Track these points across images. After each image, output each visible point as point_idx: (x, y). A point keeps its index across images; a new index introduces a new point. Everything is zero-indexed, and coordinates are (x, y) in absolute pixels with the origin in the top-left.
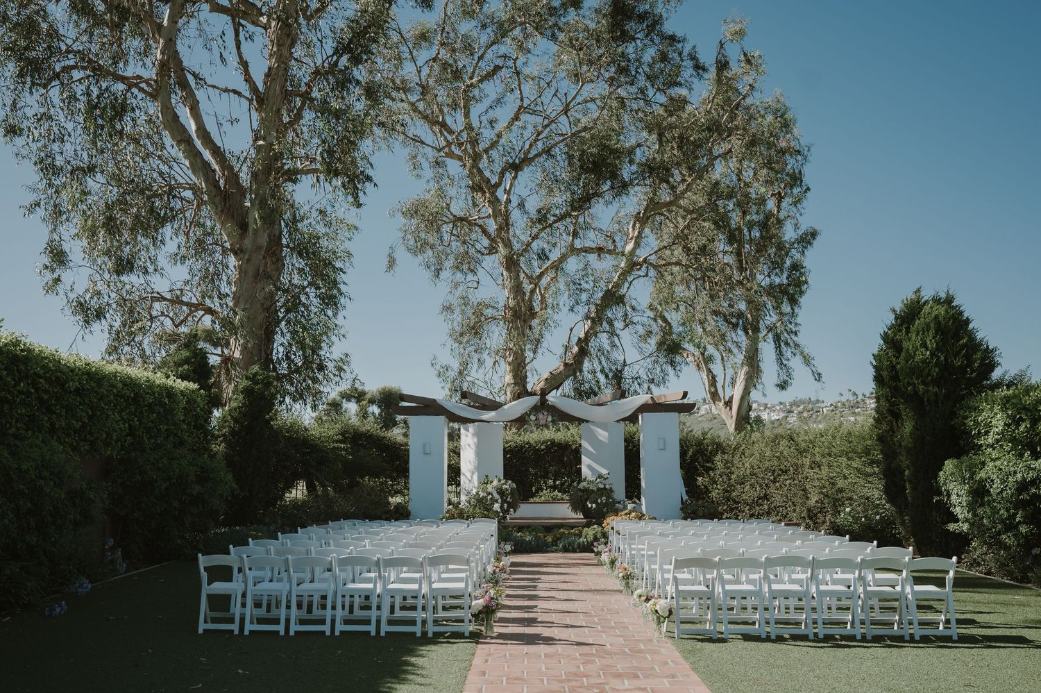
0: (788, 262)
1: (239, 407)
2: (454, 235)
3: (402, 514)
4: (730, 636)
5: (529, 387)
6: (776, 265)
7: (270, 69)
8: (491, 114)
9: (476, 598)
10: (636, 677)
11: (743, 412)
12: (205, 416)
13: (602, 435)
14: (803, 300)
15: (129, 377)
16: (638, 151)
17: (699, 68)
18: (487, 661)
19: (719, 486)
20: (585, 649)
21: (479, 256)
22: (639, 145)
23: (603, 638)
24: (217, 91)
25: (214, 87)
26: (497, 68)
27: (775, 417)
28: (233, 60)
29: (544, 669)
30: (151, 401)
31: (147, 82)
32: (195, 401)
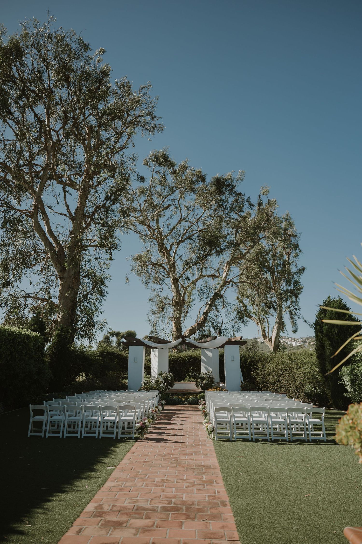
0: (293, 281)
1: (56, 342)
2: (153, 269)
3: (124, 388)
4: (237, 439)
5: (183, 333)
6: (288, 283)
7: (77, 207)
8: (169, 222)
9: (138, 423)
10: (192, 455)
11: (277, 343)
12: (43, 346)
13: (210, 354)
14: (300, 296)
15: (11, 331)
16: (228, 237)
17: (251, 205)
18: (137, 448)
19: (260, 376)
20: (178, 444)
21: (164, 277)
22: (229, 234)
23: (187, 440)
24: (58, 214)
25: (56, 212)
26: (170, 205)
27: (299, 344)
28: (62, 203)
29: (157, 452)
30: (19, 341)
31: (29, 212)
32: (38, 341)
